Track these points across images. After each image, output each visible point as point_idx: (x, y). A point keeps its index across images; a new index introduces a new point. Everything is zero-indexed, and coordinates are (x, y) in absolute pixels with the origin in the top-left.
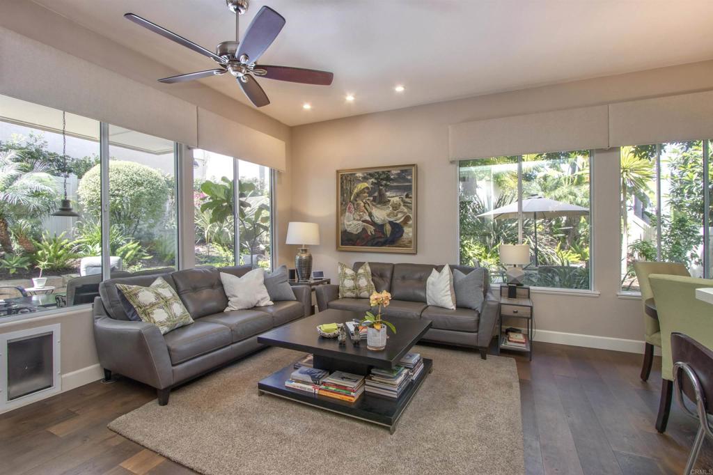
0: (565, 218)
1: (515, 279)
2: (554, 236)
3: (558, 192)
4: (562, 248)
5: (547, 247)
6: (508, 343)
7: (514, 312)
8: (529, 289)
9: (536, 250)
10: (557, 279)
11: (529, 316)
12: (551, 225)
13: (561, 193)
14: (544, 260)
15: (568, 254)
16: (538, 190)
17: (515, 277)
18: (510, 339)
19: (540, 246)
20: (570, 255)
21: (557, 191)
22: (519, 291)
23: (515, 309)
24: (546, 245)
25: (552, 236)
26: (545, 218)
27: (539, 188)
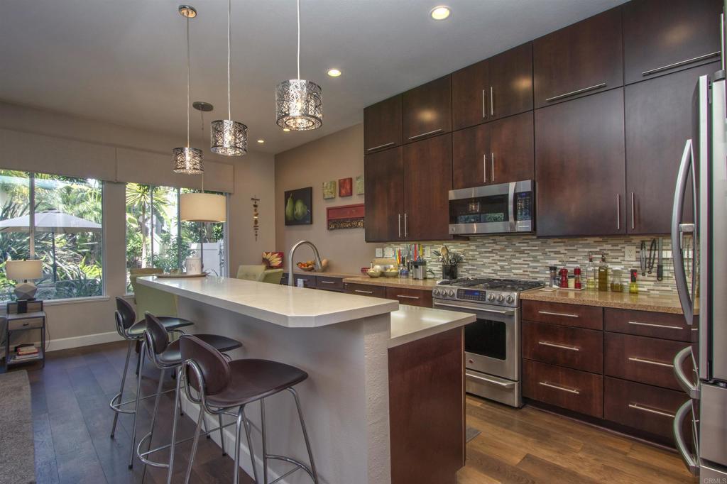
0: (91, 233)
1: (26, 294)
2: (79, 251)
3: (82, 207)
4: (87, 263)
5: (69, 263)
6: (17, 358)
7: (24, 325)
8: (42, 302)
9: (55, 266)
10: (75, 291)
11: (42, 326)
12: (75, 240)
13: (85, 208)
14: (66, 277)
15: (93, 268)
16: (59, 202)
17: (25, 292)
18: (20, 353)
19: (61, 262)
20: (94, 270)
21: (80, 206)
22: (30, 305)
23: (26, 321)
24: (68, 261)
25: (76, 251)
26: (65, 232)
27: (60, 199)
